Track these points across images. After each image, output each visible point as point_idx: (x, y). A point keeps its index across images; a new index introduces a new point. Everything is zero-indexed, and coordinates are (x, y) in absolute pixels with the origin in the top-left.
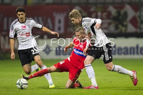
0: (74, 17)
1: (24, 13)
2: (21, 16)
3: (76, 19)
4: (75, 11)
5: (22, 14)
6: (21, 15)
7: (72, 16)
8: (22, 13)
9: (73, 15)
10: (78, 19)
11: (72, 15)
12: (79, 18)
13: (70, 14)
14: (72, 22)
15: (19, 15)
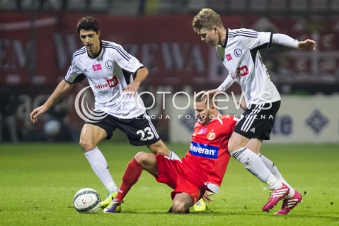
0: (206, 27)
1: (94, 33)
2: (87, 39)
3: (211, 29)
4: (206, 12)
5: (90, 36)
6: (87, 37)
7: (199, 25)
8: (91, 32)
9: (201, 23)
10: (215, 29)
11: (198, 21)
12: (218, 28)
13: (195, 19)
14: (203, 39)
15: (84, 37)
